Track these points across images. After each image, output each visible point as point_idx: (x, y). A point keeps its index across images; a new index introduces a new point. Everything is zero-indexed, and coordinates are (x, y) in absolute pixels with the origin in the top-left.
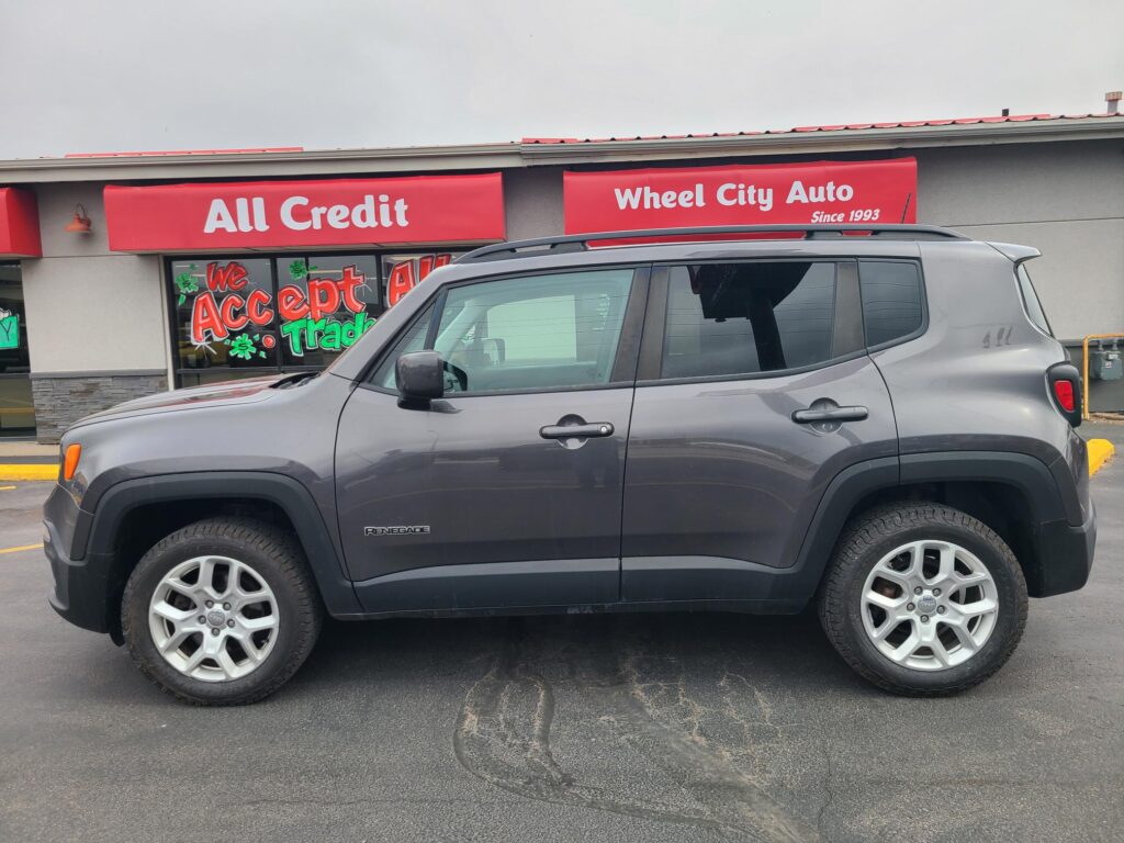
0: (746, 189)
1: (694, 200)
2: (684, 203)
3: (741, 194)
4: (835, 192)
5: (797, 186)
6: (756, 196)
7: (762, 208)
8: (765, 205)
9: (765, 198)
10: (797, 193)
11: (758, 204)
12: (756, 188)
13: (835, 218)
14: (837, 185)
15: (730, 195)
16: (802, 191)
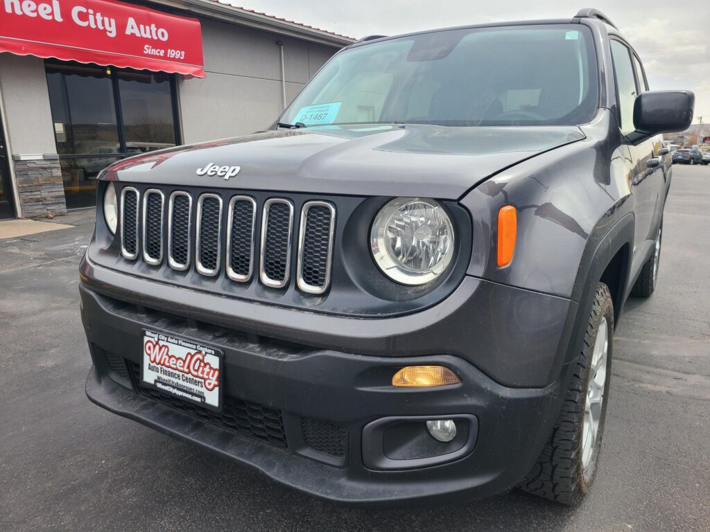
0: (95, 15)
1: (52, 14)
2: (43, 15)
3: (91, 17)
4: (156, 32)
5: (131, 21)
6: (103, 22)
7: (109, 34)
8: (110, 32)
9: (110, 26)
10: (132, 27)
11: (105, 30)
12: (103, 15)
13: (159, 52)
14: (158, 27)
15: (83, 16)
16: (135, 26)
